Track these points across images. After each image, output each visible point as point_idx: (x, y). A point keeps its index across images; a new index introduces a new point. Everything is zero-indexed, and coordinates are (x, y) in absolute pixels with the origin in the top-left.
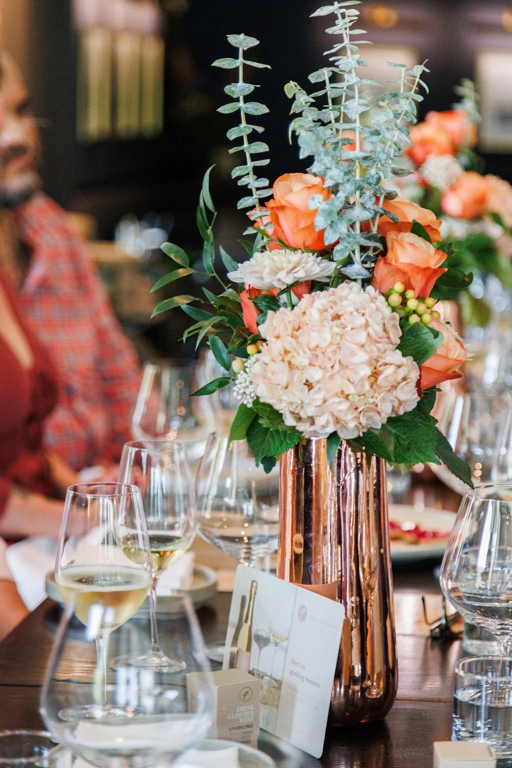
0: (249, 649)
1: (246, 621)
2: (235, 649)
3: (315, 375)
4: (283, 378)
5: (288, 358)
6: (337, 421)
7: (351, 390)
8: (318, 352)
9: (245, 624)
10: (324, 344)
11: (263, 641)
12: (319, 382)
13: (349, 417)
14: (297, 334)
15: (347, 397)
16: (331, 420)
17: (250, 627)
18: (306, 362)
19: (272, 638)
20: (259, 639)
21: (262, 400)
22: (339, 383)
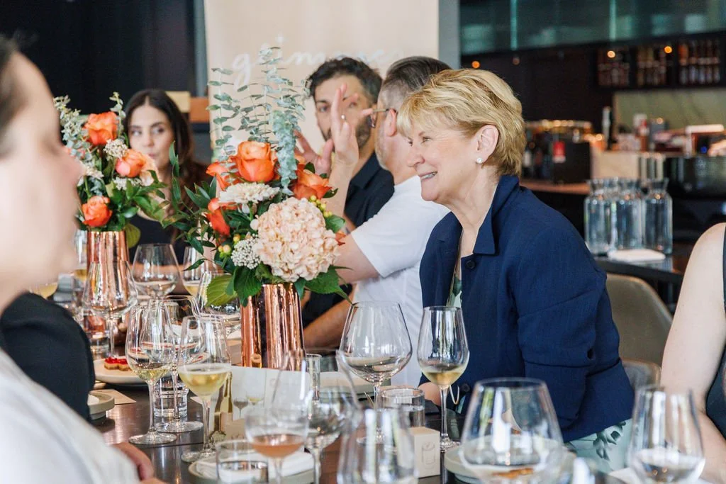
0: (230, 410)
1: (226, 395)
2: (218, 413)
3: (295, 246)
4: (278, 250)
5: (279, 238)
6: (308, 269)
7: (315, 252)
8: (294, 234)
9: (225, 398)
10: (297, 230)
11: (241, 405)
12: (297, 250)
13: (314, 268)
14: (278, 225)
15: (313, 256)
16: (305, 269)
17: (230, 399)
18: (290, 240)
19: (249, 401)
20: (238, 404)
21: (265, 263)
22: (307, 250)
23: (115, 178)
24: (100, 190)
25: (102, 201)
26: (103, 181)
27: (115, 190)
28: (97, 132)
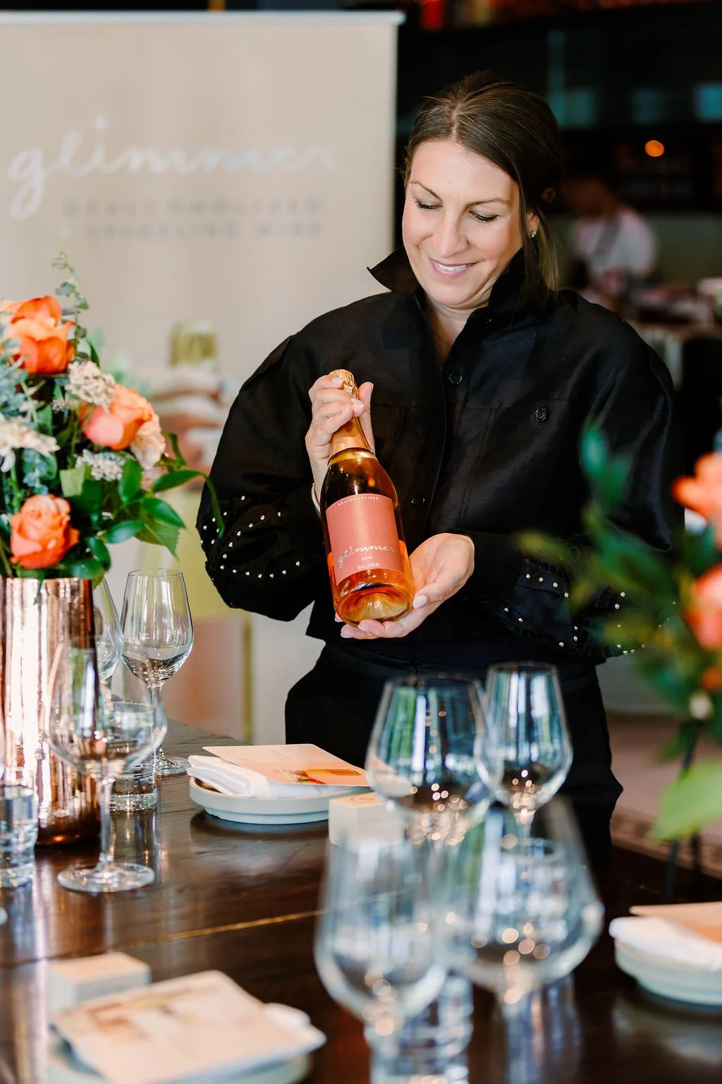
23: (80, 453)
24: (44, 481)
25: (53, 508)
26: (53, 460)
27: (89, 483)
28: (40, 343)
